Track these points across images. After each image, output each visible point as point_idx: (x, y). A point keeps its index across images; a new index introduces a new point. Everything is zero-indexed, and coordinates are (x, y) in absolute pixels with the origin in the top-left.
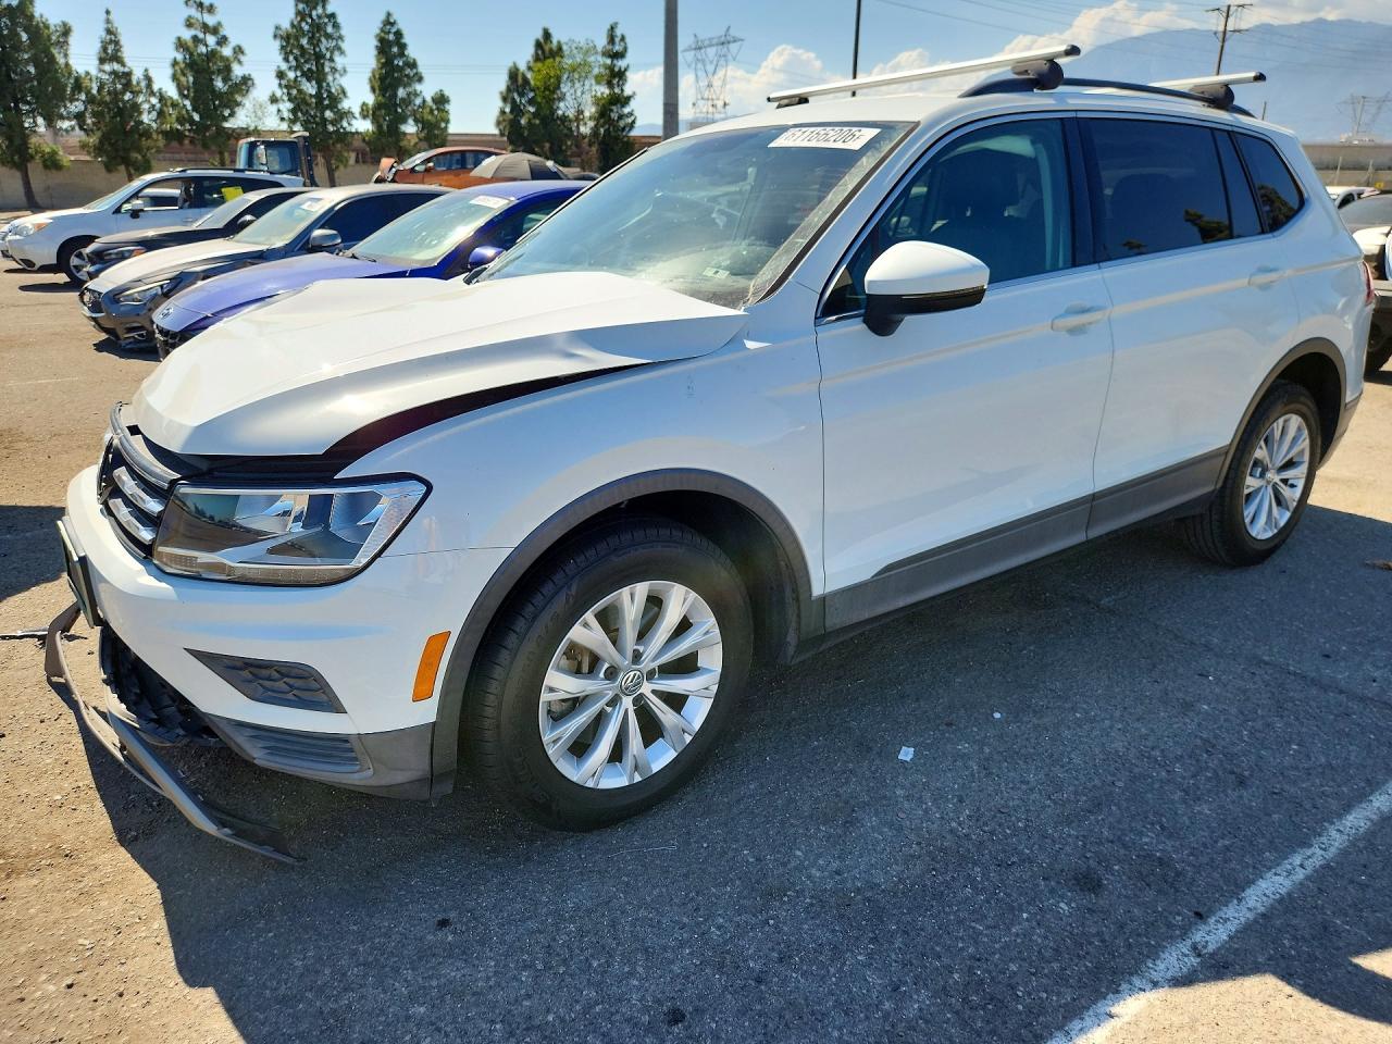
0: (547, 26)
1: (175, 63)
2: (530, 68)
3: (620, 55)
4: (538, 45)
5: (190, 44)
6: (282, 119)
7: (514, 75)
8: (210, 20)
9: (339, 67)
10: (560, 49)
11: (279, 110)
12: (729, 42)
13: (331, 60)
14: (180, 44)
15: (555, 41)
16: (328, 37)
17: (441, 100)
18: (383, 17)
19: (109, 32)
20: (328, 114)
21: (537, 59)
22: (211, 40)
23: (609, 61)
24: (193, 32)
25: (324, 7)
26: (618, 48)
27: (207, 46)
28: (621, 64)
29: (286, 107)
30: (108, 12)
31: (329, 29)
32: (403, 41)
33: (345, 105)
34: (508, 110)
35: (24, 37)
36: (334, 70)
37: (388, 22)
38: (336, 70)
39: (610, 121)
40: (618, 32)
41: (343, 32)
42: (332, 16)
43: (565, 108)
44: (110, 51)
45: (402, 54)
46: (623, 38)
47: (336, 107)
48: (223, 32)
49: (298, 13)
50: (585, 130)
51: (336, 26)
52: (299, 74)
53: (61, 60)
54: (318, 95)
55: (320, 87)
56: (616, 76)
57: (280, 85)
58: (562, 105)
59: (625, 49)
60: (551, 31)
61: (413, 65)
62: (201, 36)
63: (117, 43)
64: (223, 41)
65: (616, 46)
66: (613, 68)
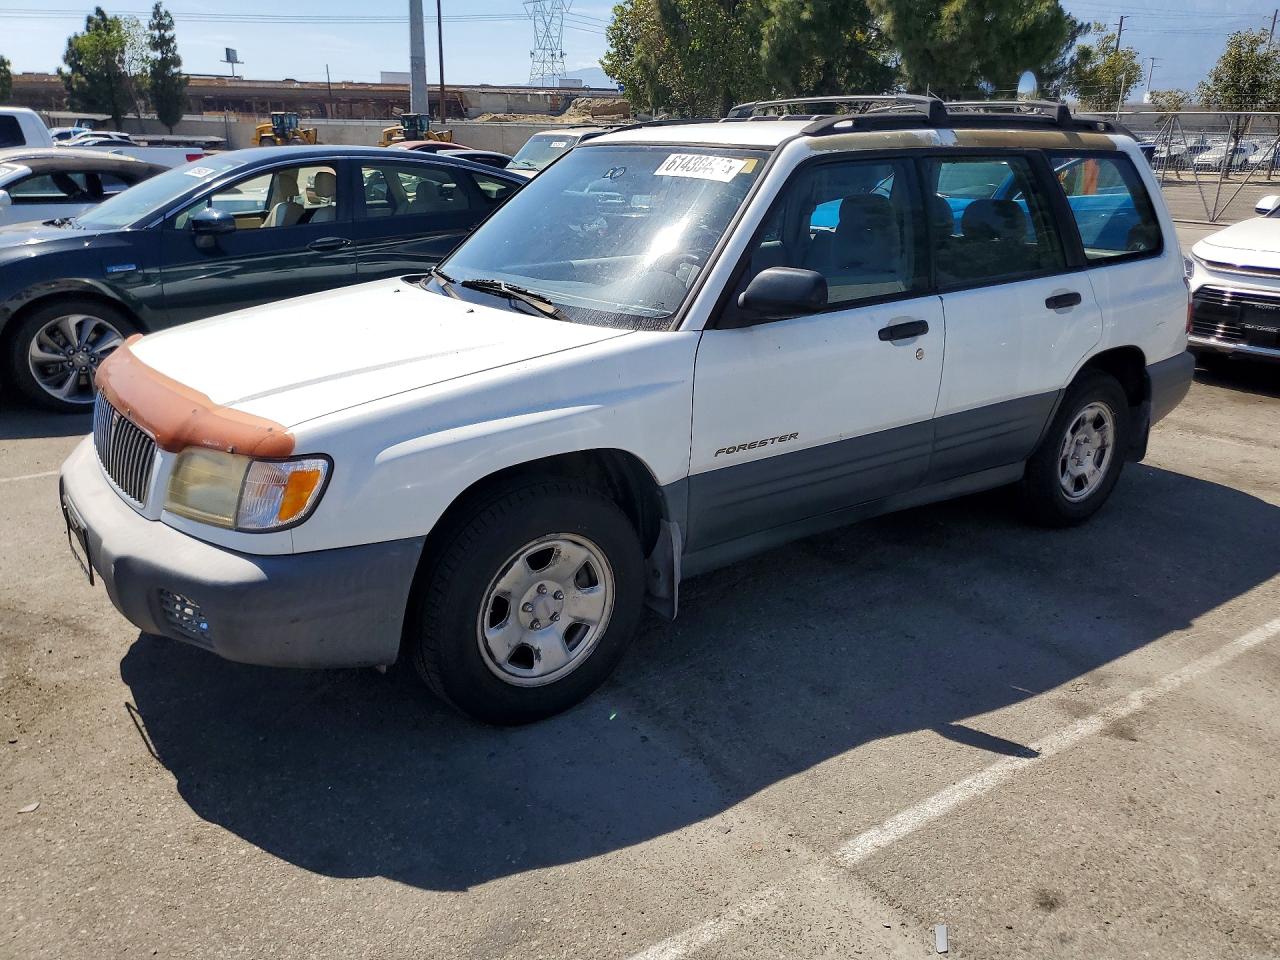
0: (100, 6)
2: (84, 36)
3: (167, 27)
4: (89, 20)
7: (72, 42)
10: (116, 21)
15: (109, 15)
21: (88, 29)
23: (156, 33)
26: (166, 21)
28: (168, 34)
39: (164, 77)
40: (162, 10)
46: (166, 12)
56: (163, 44)
59: (171, 21)
60: (103, 9)
65: (161, 21)
66: (162, 37)
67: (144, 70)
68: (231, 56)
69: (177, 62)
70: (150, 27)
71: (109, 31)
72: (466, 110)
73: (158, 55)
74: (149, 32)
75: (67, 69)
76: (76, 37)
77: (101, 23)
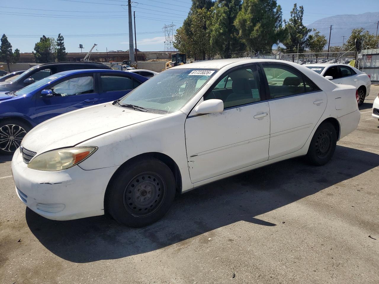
0: (44, 35)
3: (62, 40)
12: (173, 26)
15: (47, 37)
17: (17, 51)
18: (3, 35)
21: (41, 41)
23: (59, 42)
26: (62, 38)
28: (62, 42)
32: (7, 39)
37: (4, 36)
39: (61, 53)
45: (7, 41)
46: (62, 36)
56: (61, 44)
58: (50, 51)
61: (10, 44)
65: (60, 38)
66: (60, 42)
67: (55, 51)
68: (81, 46)
69: (64, 49)
70: (57, 40)
71: (46, 42)
72: (145, 58)
73: (59, 47)
74: (57, 41)
75: (35, 52)
76: (38, 43)
77: (44, 40)
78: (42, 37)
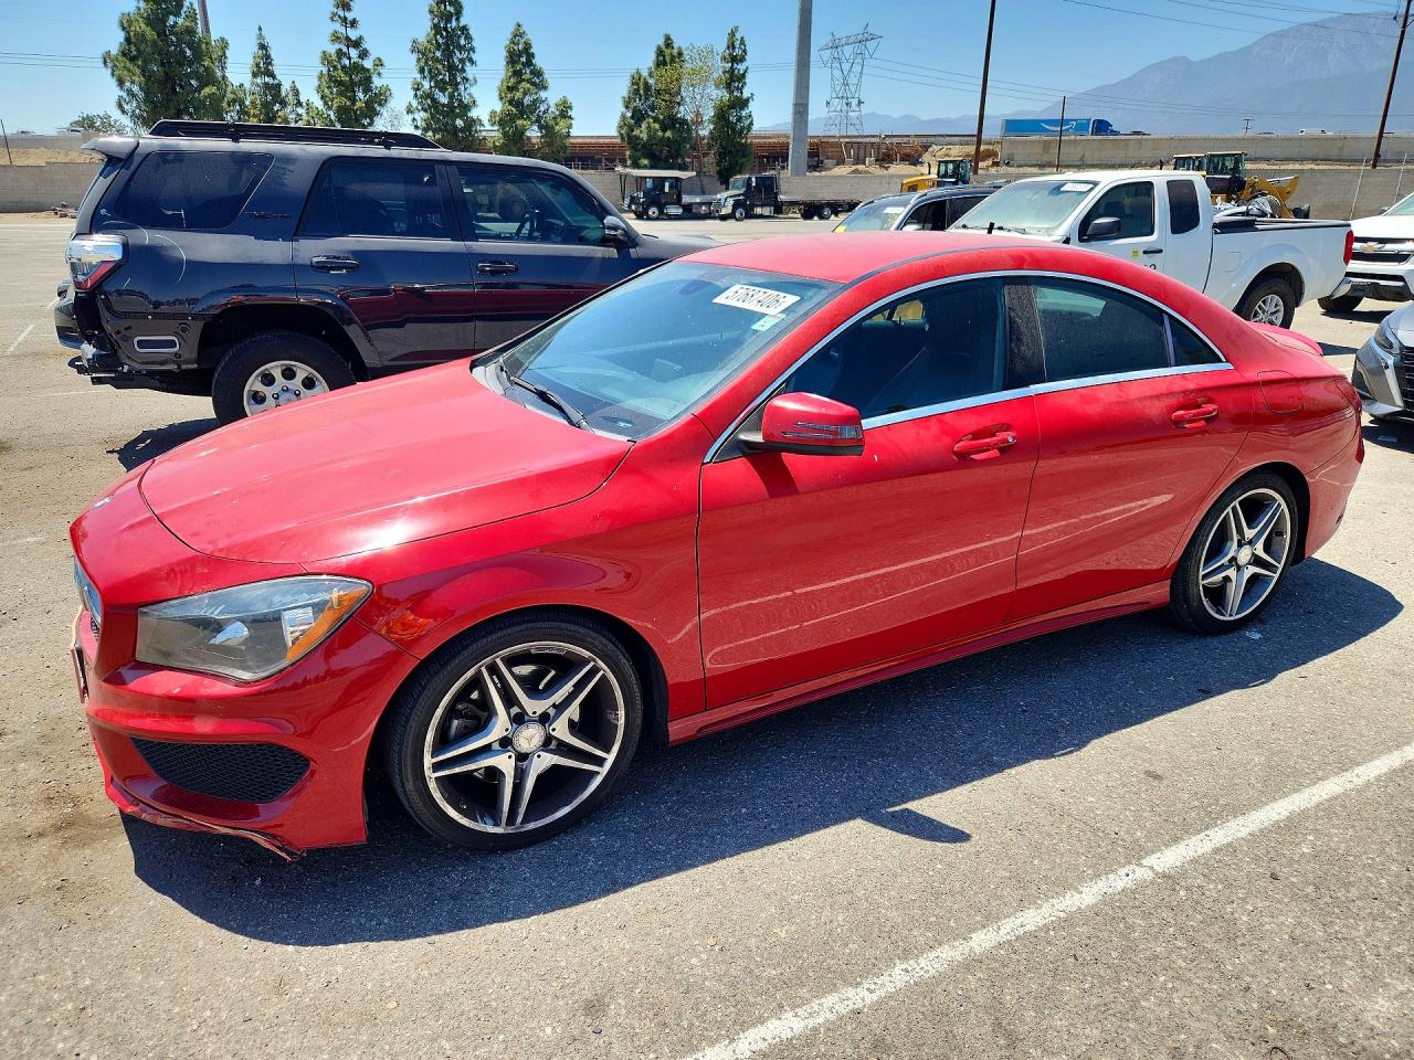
0: (668, 32)
1: (321, 76)
2: (651, 75)
3: (742, 59)
4: (660, 52)
5: (334, 57)
6: (417, 127)
7: (636, 80)
8: (353, 34)
9: (470, 77)
10: (680, 54)
11: (414, 119)
12: (867, 40)
13: (463, 70)
14: (325, 57)
15: (675, 46)
16: (461, 48)
17: (565, 106)
18: (512, 28)
19: (263, 47)
20: (459, 123)
21: (656, 64)
22: (354, 53)
23: (728, 66)
24: (337, 46)
25: (458, 19)
26: (738, 52)
27: (350, 59)
28: (741, 67)
29: (421, 116)
30: (260, 29)
31: (462, 42)
32: (532, 50)
33: (474, 114)
34: (629, 115)
35: (188, 53)
36: (466, 79)
37: (518, 34)
38: (467, 80)
39: (731, 126)
40: (738, 36)
41: (474, 44)
42: (464, 29)
43: (685, 112)
44: (264, 66)
45: (529, 63)
46: (742, 38)
47: (466, 115)
48: (364, 45)
49: (436, 27)
50: (704, 132)
51: (469, 38)
52: (432, 84)
53: (219, 74)
54: (450, 105)
55: (451, 97)
56: (734, 80)
57: (416, 95)
58: (682, 108)
59: (745, 51)
60: (672, 37)
61: (538, 73)
62: (345, 49)
63: (267, 57)
64: (364, 54)
65: (735, 50)
66: (734, 71)
69: (744, 103)
70: (724, 59)
73: (724, 95)
74: (721, 65)
78: (661, 42)
